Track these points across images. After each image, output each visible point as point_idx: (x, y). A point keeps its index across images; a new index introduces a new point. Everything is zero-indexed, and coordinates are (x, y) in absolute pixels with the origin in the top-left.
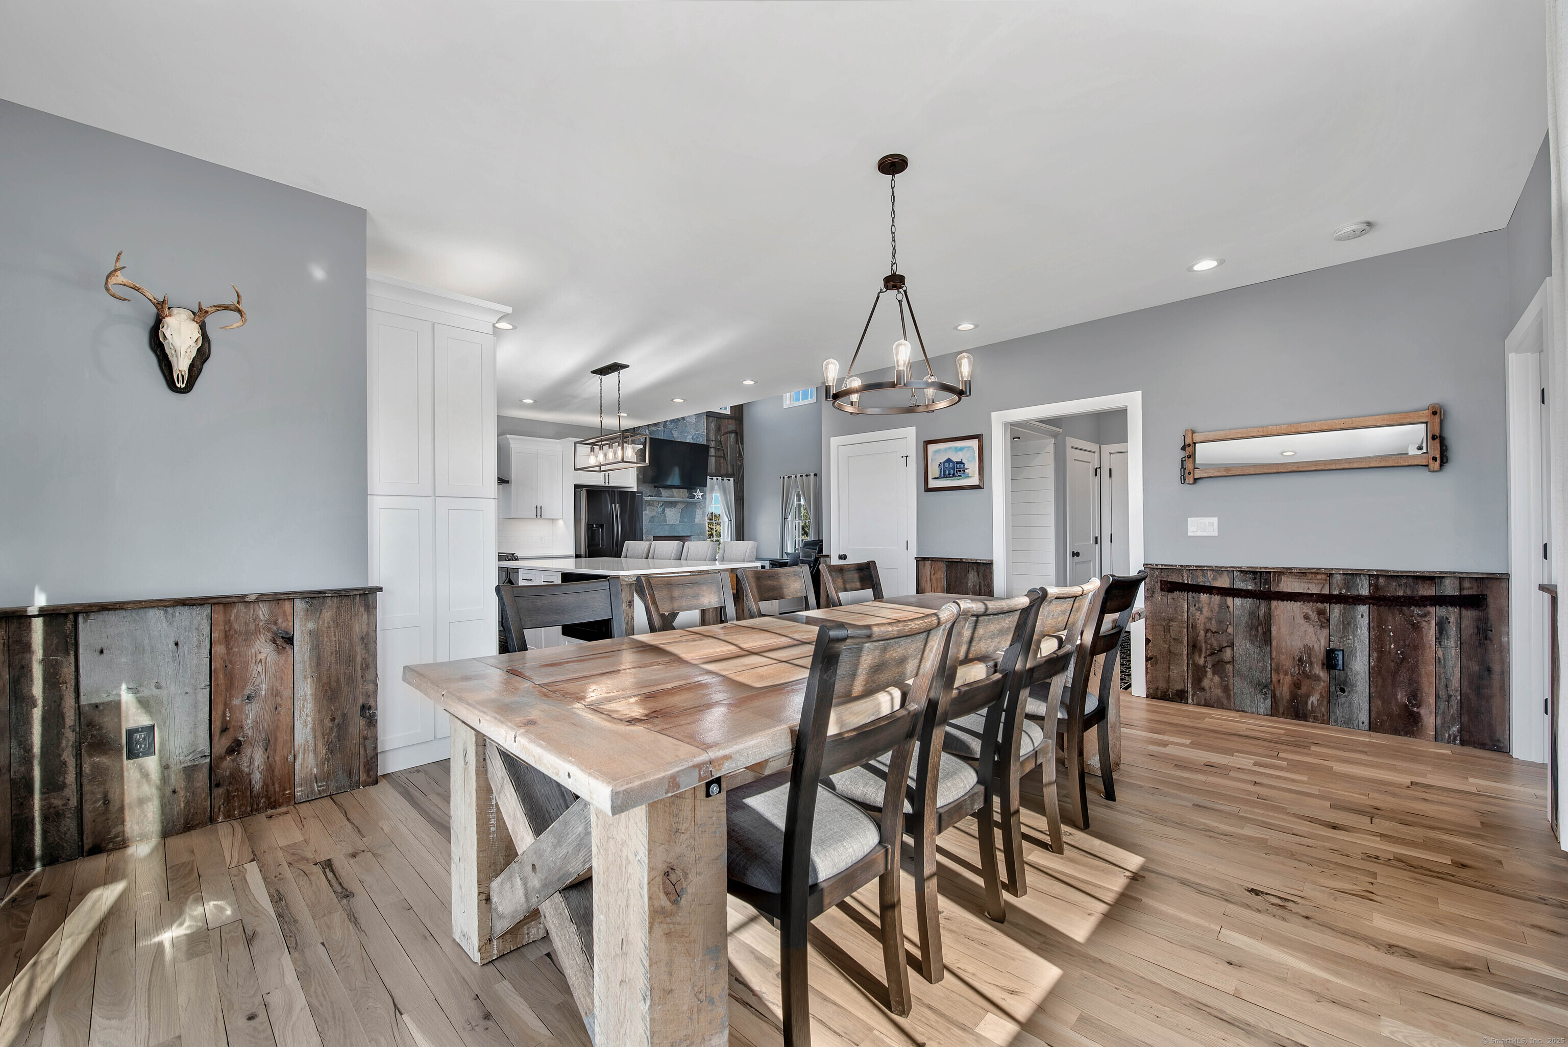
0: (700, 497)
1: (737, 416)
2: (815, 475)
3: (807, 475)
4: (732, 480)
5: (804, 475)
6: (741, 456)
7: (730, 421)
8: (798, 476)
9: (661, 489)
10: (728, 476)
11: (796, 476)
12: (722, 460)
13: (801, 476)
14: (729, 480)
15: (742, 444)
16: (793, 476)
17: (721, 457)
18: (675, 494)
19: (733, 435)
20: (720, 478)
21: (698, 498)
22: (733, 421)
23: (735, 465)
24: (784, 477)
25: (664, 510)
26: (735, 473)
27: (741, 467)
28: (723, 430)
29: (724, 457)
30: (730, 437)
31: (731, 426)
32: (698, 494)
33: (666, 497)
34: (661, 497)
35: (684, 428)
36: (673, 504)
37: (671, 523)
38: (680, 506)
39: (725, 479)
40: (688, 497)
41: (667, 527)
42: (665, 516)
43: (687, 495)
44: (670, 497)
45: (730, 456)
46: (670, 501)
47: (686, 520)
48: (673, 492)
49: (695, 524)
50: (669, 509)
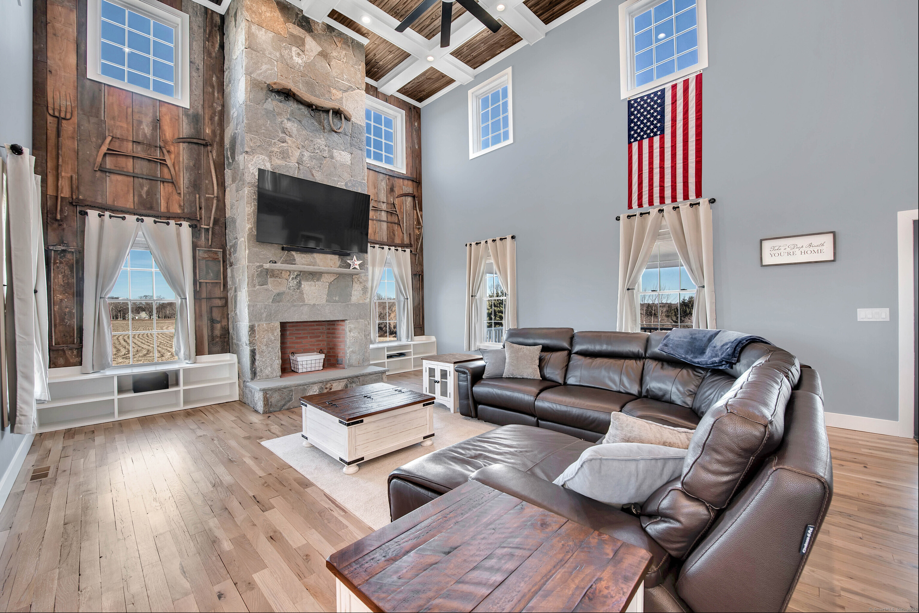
0: (357, 267)
1: (415, 176)
2: (513, 237)
3: (501, 239)
4: (408, 250)
5: (498, 239)
6: (419, 223)
7: (406, 182)
8: (490, 241)
9: (294, 253)
10: (403, 246)
11: (486, 242)
12: (396, 227)
13: (494, 241)
14: (405, 251)
15: (421, 210)
16: (483, 242)
17: (395, 223)
18: (318, 261)
19: (409, 199)
20: (393, 248)
21: (355, 268)
22: (410, 183)
23: (412, 234)
24: (471, 245)
25: (299, 284)
26: (412, 243)
27: (419, 238)
28: (397, 192)
29: (399, 224)
30: (406, 201)
31: (408, 187)
32: (355, 262)
33: (303, 264)
34: (295, 264)
36: (315, 275)
37: (312, 302)
38: (327, 279)
39: (400, 249)
40: (340, 267)
41: (306, 309)
42: (302, 293)
43: (338, 263)
44: (310, 265)
45: (406, 223)
46: (310, 270)
47: (337, 298)
48: (314, 258)
49: (351, 305)
50: (310, 283)
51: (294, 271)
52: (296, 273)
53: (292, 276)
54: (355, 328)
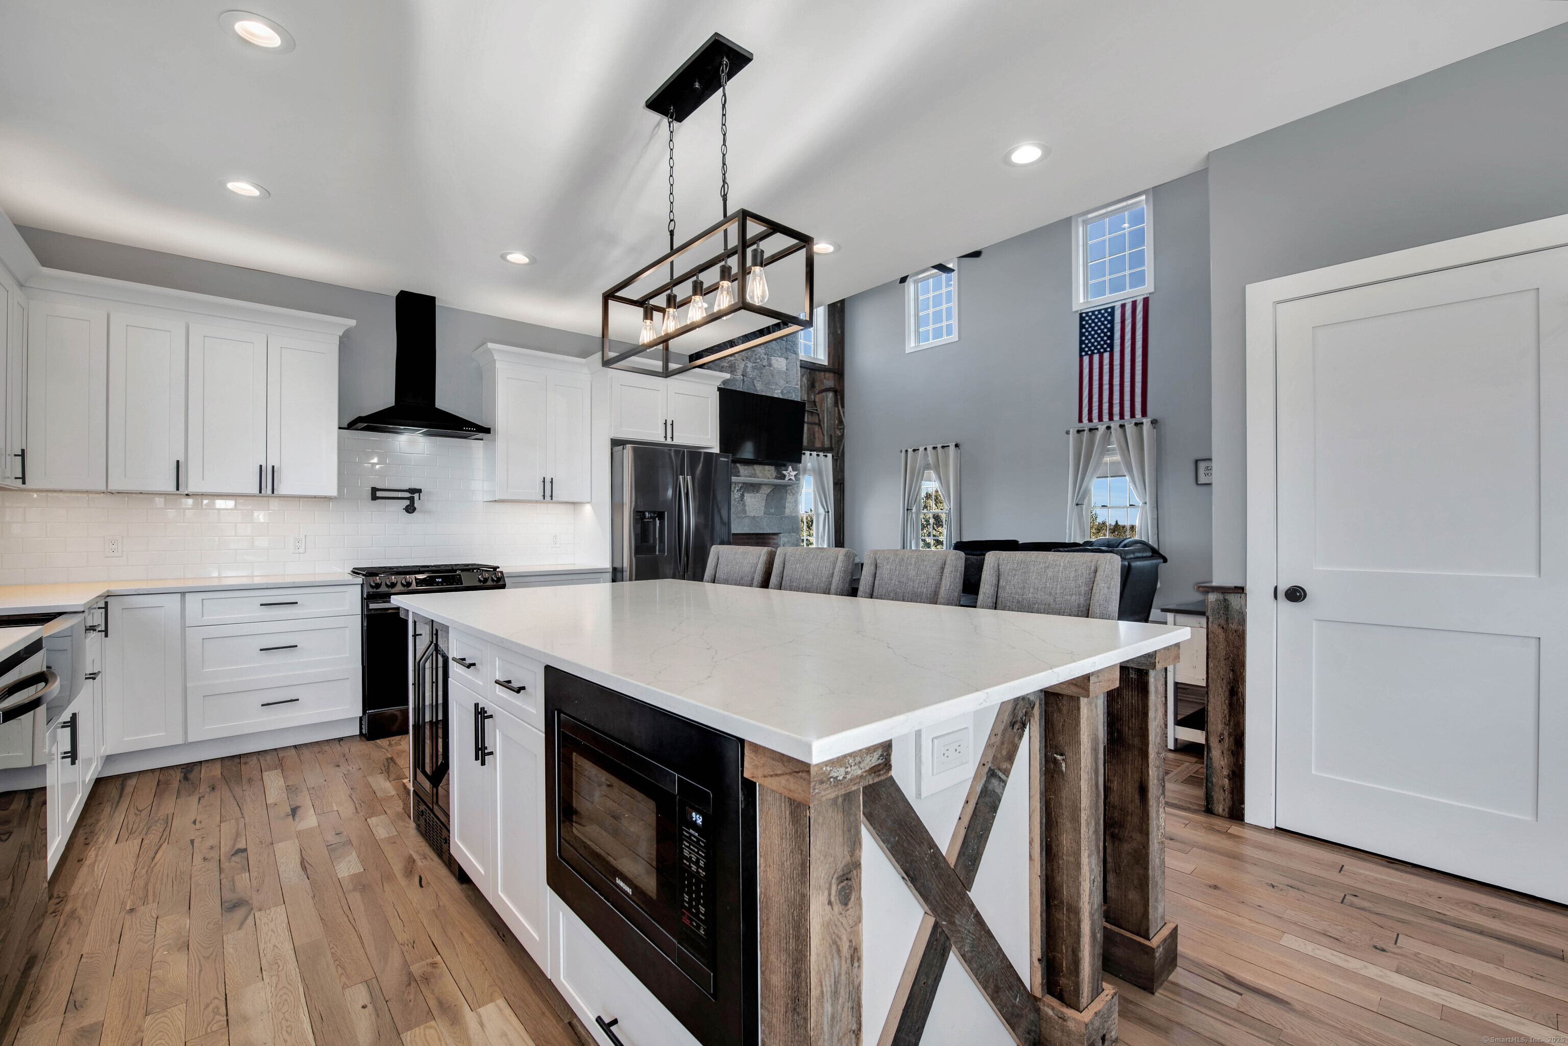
0: (793, 478)
1: (837, 367)
2: (957, 446)
3: (943, 447)
4: (830, 455)
5: (939, 446)
6: (841, 422)
7: (827, 375)
8: (930, 448)
9: (738, 465)
10: (825, 450)
11: (926, 449)
12: (817, 428)
13: (934, 448)
14: (826, 456)
15: (843, 407)
16: (922, 449)
17: (815, 424)
18: (758, 472)
19: (831, 395)
20: (814, 453)
21: (790, 479)
22: (831, 375)
23: (833, 435)
24: (907, 451)
25: (742, 496)
26: (833, 446)
27: (841, 438)
28: (818, 387)
29: (819, 425)
30: (827, 397)
31: (829, 381)
32: (790, 473)
33: (746, 476)
34: (739, 476)
35: (771, 377)
36: (755, 487)
37: (752, 514)
38: (766, 490)
39: (821, 454)
40: (776, 478)
41: (747, 521)
42: (744, 505)
43: (774, 474)
44: (751, 477)
45: (827, 422)
46: (751, 482)
47: (773, 511)
48: (755, 470)
49: (785, 517)
50: (751, 495)
51: (739, 483)
52: (740, 485)
53: (737, 488)
54: (788, 542)
